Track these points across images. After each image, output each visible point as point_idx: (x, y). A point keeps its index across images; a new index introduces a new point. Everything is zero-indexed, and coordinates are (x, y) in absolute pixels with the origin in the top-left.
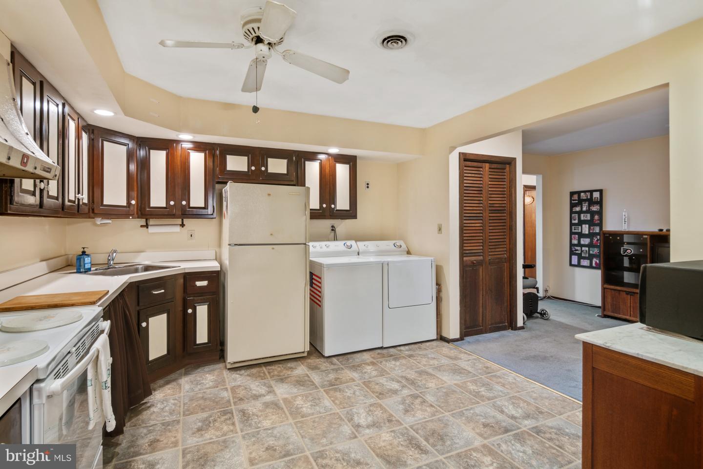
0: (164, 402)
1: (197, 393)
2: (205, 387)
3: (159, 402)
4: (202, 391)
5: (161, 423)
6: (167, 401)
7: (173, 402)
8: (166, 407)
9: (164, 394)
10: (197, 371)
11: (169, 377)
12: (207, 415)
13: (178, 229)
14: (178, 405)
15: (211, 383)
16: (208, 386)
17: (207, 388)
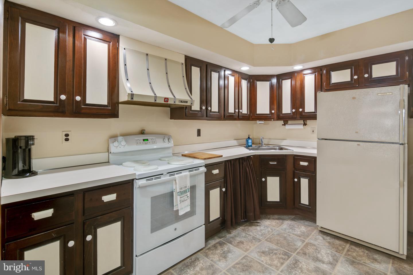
0: (266, 228)
1: (285, 233)
2: (293, 232)
3: (264, 226)
4: (289, 234)
5: (253, 236)
6: (267, 228)
7: (269, 229)
8: (264, 230)
9: (270, 224)
10: (300, 221)
11: (283, 216)
12: (276, 248)
13: (301, 127)
14: (270, 233)
15: (299, 232)
16: (296, 233)
17: (293, 234)
